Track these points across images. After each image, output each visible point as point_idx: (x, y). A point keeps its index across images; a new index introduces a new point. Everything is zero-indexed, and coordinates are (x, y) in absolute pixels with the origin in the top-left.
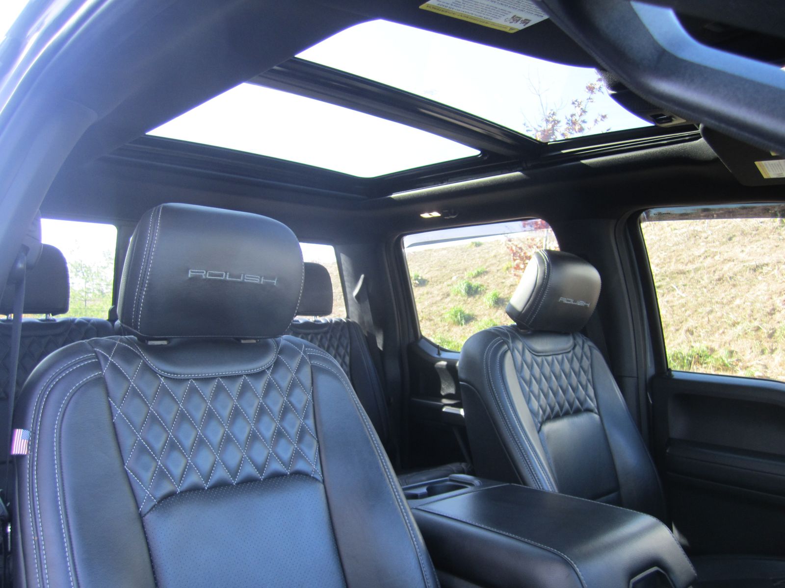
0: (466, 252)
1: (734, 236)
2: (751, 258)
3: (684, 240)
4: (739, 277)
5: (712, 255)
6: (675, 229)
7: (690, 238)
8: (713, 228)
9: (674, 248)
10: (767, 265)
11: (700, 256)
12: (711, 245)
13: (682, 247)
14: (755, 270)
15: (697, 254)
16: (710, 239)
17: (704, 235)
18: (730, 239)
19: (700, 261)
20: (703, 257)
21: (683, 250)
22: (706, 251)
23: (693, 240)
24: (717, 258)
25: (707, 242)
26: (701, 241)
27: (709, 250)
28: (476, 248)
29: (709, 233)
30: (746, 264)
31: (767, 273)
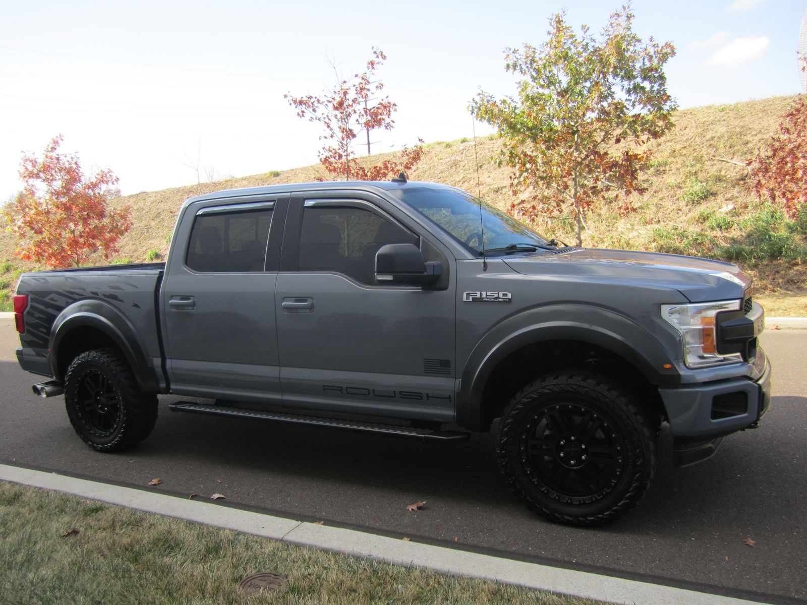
0: (266, 182)
1: (484, 164)
2: (495, 182)
3: (448, 168)
4: (486, 197)
5: (468, 181)
6: (441, 159)
7: (452, 166)
8: (469, 158)
9: (440, 175)
10: (505, 187)
11: (459, 181)
12: (467, 172)
13: (446, 173)
14: (497, 192)
15: (457, 179)
16: (467, 167)
17: (462, 164)
18: (481, 167)
19: (459, 185)
20: (462, 182)
21: (447, 177)
22: (464, 177)
23: (454, 168)
24: (471, 182)
25: (465, 170)
26: (460, 169)
27: (466, 176)
28: (274, 178)
29: (466, 162)
30: (491, 187)
31: (505, 194)
